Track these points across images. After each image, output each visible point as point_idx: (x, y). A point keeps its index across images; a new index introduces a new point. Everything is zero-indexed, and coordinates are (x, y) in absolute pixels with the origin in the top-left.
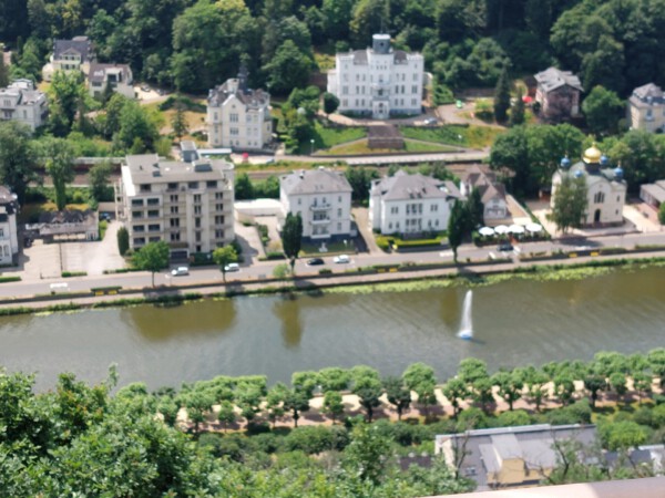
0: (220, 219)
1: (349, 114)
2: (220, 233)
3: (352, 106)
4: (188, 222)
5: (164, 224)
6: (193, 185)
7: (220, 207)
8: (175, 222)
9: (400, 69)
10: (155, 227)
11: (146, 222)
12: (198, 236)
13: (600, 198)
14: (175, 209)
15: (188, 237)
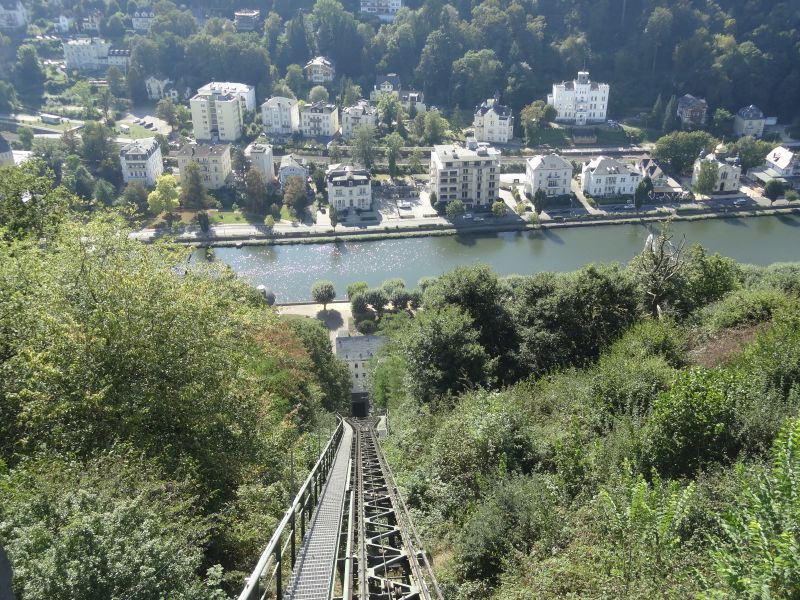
0: (492, 185)
1: (562, 123)
2: (491, 193)
3: (563, 117)
4: (473, 186)
5: (459, 187)
6: (477, 164)
7: (492, 177)
8: (465, 186)
9: (594, 93)
10: (454, 189)
11: (448, 186)
12: (479, 194)
13: (725, 175)
14: (465, 178)
15: (473, 195)
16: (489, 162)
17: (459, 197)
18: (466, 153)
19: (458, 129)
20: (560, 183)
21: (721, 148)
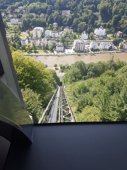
0: (84, 47)
1: (97, 36)
2: (84, 48)
3: (97, 35)
4: (81, 47)
5: (78, 47)
6: (82, 43)
8: (79, 47)
9: (103, 30)
11: (77, 47)
15: (81, 49)
16: (84, 43)
17: (78, 49)
18: (80, 41)
19: (79, 37)
20: (96, 47)
21: (124, 41)
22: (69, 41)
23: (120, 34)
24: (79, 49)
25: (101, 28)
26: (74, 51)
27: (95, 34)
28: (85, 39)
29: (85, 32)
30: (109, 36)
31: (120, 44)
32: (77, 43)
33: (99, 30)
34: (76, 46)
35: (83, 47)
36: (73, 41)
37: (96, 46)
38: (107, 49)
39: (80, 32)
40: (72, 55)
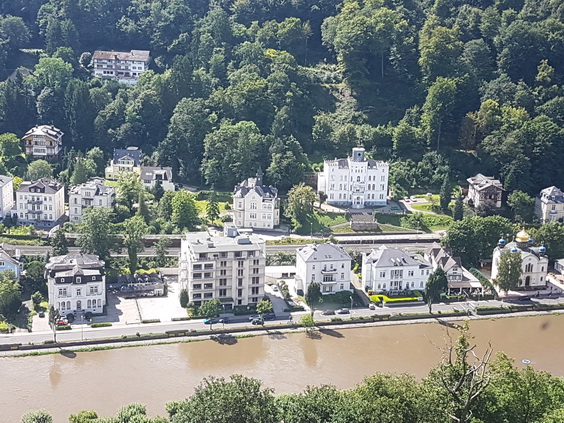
0: (256, 280)
1: (335, 205)
2: (255, 290)
6: (238, 254)
7: (256, 271)
8: (223, 282)
9: (372, 173)
10: (210, 286)
11: (203, 282)
12: (240, 292)
13: (529, 268)
14: (223, 272)
15: (233, 293)
16: (251, 253)
17: (216, 295)
18: (223, 242)
19: (214, 213)
20: (337, 277)
21: (522, 235)
22: (149, 244)
23: (488, 193)
24: (223, 292)
25: (360, 157)
26: (184, 313)
27: (323, 198)
28: (259, 226)
29: (251, 182)
30: (418, 204)
31: (497, 254)
32: (203, 256)
33: (344, 172)
34: (196, 276)
35: (247, 283)
36: (177, 244)
37: (340, 270)
38: (413, 294)
39: (224, 185)
40: (168, 335)
